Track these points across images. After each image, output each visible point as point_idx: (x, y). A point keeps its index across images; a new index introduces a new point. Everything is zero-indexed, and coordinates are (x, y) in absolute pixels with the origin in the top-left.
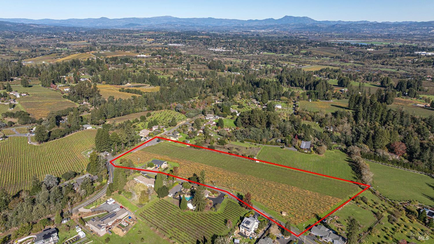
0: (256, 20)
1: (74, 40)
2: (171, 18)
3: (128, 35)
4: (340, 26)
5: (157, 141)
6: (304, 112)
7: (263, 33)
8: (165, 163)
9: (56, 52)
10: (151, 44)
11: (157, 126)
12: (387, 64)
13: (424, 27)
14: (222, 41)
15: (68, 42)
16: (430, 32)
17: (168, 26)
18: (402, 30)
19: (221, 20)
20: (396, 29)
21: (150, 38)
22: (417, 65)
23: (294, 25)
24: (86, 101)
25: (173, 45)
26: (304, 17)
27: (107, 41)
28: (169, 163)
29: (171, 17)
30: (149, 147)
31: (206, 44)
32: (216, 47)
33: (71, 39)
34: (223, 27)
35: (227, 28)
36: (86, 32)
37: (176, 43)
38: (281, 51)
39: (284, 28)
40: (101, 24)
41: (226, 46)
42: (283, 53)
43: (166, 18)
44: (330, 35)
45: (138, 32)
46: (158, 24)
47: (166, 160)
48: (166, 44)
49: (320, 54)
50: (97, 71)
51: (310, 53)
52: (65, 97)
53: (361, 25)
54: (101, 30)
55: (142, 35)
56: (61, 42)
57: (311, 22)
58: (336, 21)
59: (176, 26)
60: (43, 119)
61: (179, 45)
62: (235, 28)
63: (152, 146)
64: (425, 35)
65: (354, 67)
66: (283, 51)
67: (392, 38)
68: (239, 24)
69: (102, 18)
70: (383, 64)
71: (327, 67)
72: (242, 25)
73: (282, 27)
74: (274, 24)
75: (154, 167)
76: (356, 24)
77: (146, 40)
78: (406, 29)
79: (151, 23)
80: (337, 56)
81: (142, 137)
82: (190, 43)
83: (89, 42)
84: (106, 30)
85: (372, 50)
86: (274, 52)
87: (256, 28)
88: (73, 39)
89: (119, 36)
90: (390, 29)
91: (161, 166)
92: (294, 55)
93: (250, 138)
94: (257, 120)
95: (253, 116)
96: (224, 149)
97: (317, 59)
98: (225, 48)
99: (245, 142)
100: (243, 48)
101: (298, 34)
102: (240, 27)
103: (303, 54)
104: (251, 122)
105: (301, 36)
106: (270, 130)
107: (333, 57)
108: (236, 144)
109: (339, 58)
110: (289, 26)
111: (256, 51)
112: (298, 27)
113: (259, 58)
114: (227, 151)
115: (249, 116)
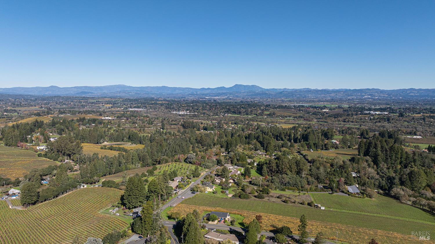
0: (209, 89)
1: (24, 106)
2: (124, 87)
3: (83, 101)
4: (287, 93)
5: (192, 193)
6: (320, 159)
7: (219, 99)
8: (228, 215)
9: (6, 117)
10: (111, 109)
12: (348, 121)
13: (358, 93)
14: (184, 105)
15: (17, 108)
16: (364, 97)
18: (341, 95)
19: (175, 88)
20: (336, 94)
21: (107, 104)
22: (374, 121)
23: (245, 92)
24: (68, 159)
25: (133, 109)
26: (253, 85)
27: (62, 107)
29: (124, 85)
31: (168, 108)
32: (179, 111)
33: (20, 105)
34: (177, 94)
35: (181, 95)
36: (36, 99)
37: (136, 108)
38: (245, 113)
39: (236, 95)
40: (51, 92)
41: (189, 109)
42: (247, 114)
43: (119, 86)
44: (281, 100)
45: (93, 99)
46: (112, 92)
48: (127, 108)
49: (283, 115)
50: (67, 130)
51: (273, 114)
52: (40, 155)
53: (305, 92)
54: (52, 97)
55: (99, 101)
56: (9, 108)
57: (260, 90)
58: (281, 88)
59: (130, 94)
60: (20, 179)
61: (141, 109)
62: (190, 96)
64: (362, 100)
65: (320, 125)
66: (247, 113)
67: (336, 102)
68: (193, 91)
69: (52, 87)
70: (344, 122)
71: (295, 125)
72: (195, 93)
73: (234, 94)
74: (226, 92)
75: (217, 221)
76: (300, 91)
77: (104, 106)
78: (344, 94)
79: (104, 91)
80: (299, 116)
82: (151, 108)
83: (42, 107)
84: (59, 97)
85: (327, 110)
86: (238, 114)
87: (210, 95)
89: (74, 102)
90: (331, 95)
92: (258, 116)
93: (289, 185)
94: (287, 167)
95: (281, 163)
96: (273, 198)
97: (281, 119)
98: (188, 112)
99: (286, 190)
100: (206, 111)
101: (252, 100)
102: (194, 95)
103: (267, 115)
104: (279, 170)
105: (255, 101)
106: (302, 177)
107: (296, 117)
108: (278, 192)
109: (301, 117)
110: (241, 93)
111: (220, 113)
112: (249, 94)
113: (227, 119)
114: (279, 200)
115: (277, 163)
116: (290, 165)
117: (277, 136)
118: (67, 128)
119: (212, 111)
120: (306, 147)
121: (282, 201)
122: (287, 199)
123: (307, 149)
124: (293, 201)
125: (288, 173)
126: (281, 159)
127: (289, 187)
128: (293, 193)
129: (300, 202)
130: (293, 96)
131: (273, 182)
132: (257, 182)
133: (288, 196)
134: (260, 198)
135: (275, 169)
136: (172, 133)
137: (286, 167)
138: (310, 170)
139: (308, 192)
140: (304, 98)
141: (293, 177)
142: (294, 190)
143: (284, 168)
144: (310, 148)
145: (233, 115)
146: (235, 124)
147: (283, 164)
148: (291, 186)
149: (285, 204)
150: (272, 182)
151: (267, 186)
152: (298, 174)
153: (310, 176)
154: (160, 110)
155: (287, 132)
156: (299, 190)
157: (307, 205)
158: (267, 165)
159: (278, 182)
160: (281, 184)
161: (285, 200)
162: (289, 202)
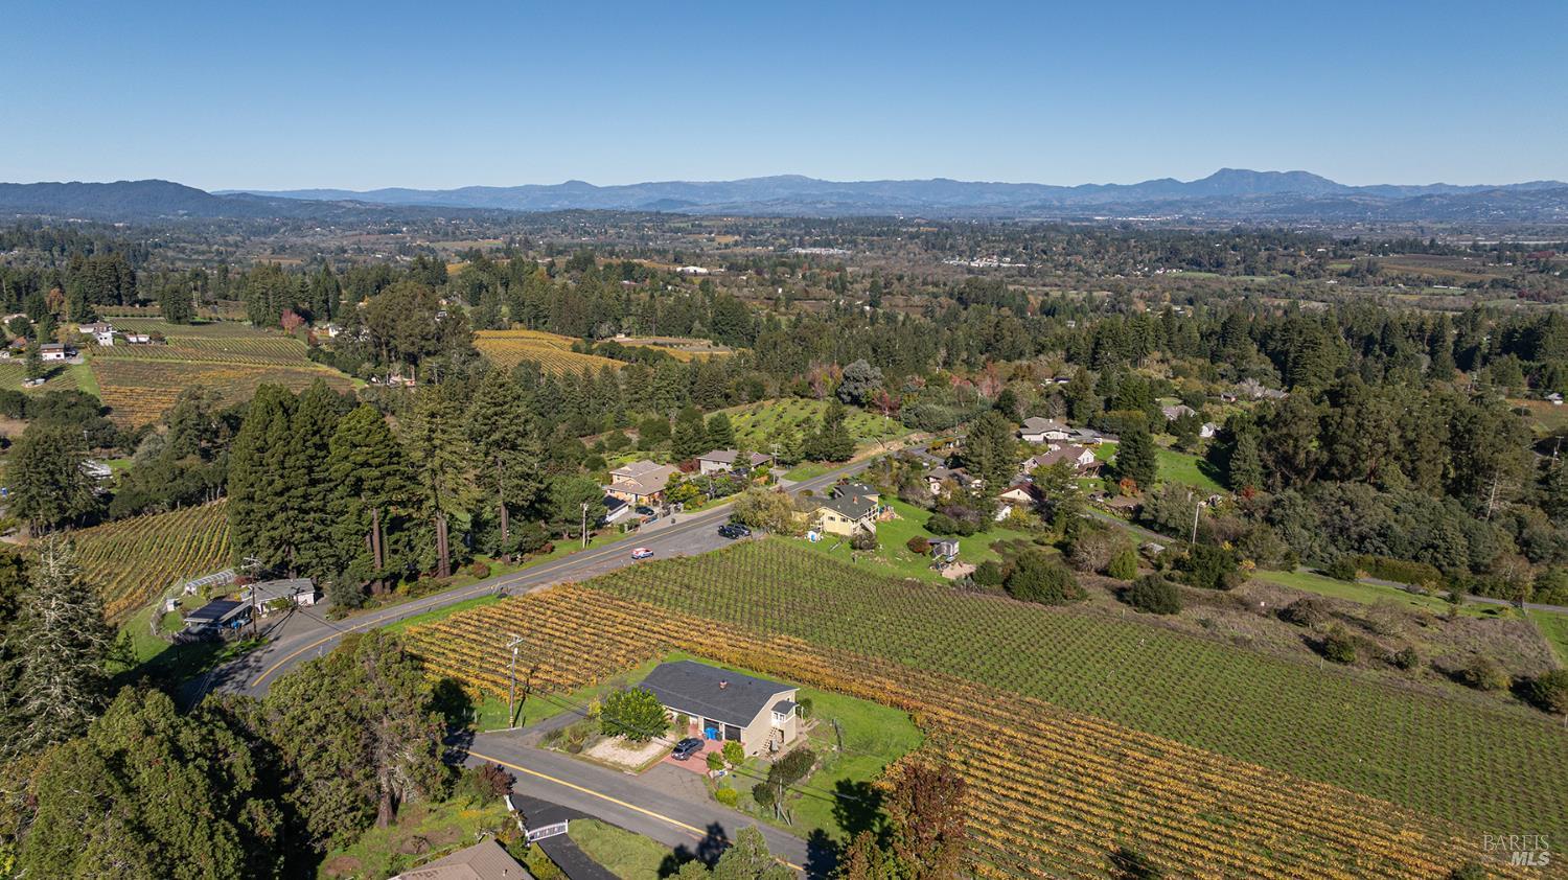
0: (1111, 187)
2: (803, 182)
3: (649, 224)
4: (1446, 202)
5: (723, 532)
7: (1145, 223)
8: (783, 708)
10: (730, 250)
11: (732, 454)
14: (996, 239)
17: (790, 207)
19: (982, 187)
21: (727, 233)
23: (1257, 200)
24: (405, 373)
25: (809, 251)
26: (1294, 173)
28: (822, 701)
29: (802, 178)
30: (657, 565)
31: (934, 247)
32: (972, 256)
33: (452, 235)
34: (986, 207)
35: (1002, 209)
36: (509, 220)
37: (821, 246)
38: (1242, 266)
39: (1220, 208)
41: (1013, 251)
42: (1251, 271)
45: (686, 220)
46: (759, 202)
47: (790, 677)
48: (784, 248)
49: (1414, 277)
51: (1370, 271)
53: (1533, 195)
55: (701, 226)
56: (418, 243)
57: (1324, 192)
58: (1422, 184)
59: (820, 206)
61: (832, 251)
62: (1033, 212)
63: (680, 561)
66: (1249, 267)
69: (571, 183)
72: (1056, 203)
73: (1210, 205)
74: (1178, 197)
75: (671, 738)
76: (1512, 192)
77: (713, 240)
79: (734, 198)
80: (1493, 282)
81: (614, 503)
82: (872, 246)
86: (1210, 271)
87: (1111, 210)
88: (462, 234)
89: (620, 228)
91: (733, 735)
92: (1300, 277)
93: (1385, 550)
94: (1388, 444)
95: (1349, 420)
96: (1247, 616)
97: (1406, 293)
98: (1008, 259)
99: (1362, 575)
100: (1080, 257)
101: (1285, 227)
102: (1051, 208)
103: (1339, 275)
104: (1333, 462)
105: (1296, 229)
106: (1479, 512)
107: (1479, 285)
108: (1302, 583)
109: (1506, 286)
110: (1239, 203)
111: (1135, 264)
112: (1274, 207)
113: (1157, 286)
114: (1288, 633)
115: (1323, 421)
116: (1411, 435)
117: (1370, 340)
118: (502, 285)
119: (1103, 259)
120: (1525, 381)
121: (1309, 642)
122: (1350, 631)
123: (1526, 389)
124: (1392, 648)
125: (1388, 481)
126: (1357, 399)
127: (1384, 559)
128: (1405, 600)
129: (1448, 665)
130: (1475, 215)
131: (1281, 522)
132: (1177, 515)
133: (1361, 614)
134: (1148, 608)
135: (1312, 457)
136: (901, 318)
137: (1380, 448)
138: (1544, 481)
139: (1517, 601)
140: (1524, 219)
141: (1418, 505)
142: (1418, 580)
143: (1366, 449)
144: (1548, 387)
145: (1190, 274)
146: (1191, 302)
147: (1360, 426)
148: (1401, 557)
149: (1322, 662)
150: (1270, 520)
151: (1234, 542)
152: (1456, 495)
153: (1539, 511)
154: (901, 254)
155: (1423, 323)
156: (1455, 581)
157: (1507, 694)
158: (1264, 432)
159: (1310, 524)
160: (1333, 540)
161: (1327, 640)
162: (1358, 654)
